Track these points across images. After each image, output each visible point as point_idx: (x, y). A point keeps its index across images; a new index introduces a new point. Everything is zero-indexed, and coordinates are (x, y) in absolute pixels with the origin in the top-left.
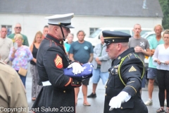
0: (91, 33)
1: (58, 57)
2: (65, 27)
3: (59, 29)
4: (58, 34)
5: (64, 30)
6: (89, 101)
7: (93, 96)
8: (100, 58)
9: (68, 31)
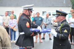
0: (43, 14)
1: (27, 23)
2: (30, 10)
3: (28, 11)
4: (27, 13)
5: (30, 12)
6: (42, 41)
7: (44, 39)
8: (46, 23)
9: (31, 12)
